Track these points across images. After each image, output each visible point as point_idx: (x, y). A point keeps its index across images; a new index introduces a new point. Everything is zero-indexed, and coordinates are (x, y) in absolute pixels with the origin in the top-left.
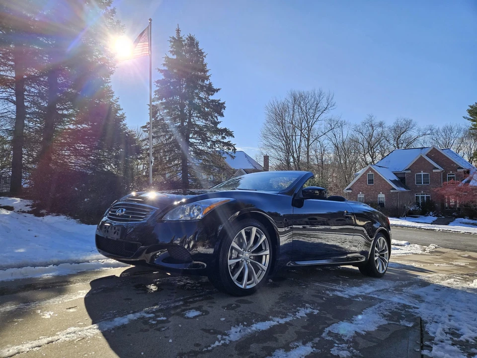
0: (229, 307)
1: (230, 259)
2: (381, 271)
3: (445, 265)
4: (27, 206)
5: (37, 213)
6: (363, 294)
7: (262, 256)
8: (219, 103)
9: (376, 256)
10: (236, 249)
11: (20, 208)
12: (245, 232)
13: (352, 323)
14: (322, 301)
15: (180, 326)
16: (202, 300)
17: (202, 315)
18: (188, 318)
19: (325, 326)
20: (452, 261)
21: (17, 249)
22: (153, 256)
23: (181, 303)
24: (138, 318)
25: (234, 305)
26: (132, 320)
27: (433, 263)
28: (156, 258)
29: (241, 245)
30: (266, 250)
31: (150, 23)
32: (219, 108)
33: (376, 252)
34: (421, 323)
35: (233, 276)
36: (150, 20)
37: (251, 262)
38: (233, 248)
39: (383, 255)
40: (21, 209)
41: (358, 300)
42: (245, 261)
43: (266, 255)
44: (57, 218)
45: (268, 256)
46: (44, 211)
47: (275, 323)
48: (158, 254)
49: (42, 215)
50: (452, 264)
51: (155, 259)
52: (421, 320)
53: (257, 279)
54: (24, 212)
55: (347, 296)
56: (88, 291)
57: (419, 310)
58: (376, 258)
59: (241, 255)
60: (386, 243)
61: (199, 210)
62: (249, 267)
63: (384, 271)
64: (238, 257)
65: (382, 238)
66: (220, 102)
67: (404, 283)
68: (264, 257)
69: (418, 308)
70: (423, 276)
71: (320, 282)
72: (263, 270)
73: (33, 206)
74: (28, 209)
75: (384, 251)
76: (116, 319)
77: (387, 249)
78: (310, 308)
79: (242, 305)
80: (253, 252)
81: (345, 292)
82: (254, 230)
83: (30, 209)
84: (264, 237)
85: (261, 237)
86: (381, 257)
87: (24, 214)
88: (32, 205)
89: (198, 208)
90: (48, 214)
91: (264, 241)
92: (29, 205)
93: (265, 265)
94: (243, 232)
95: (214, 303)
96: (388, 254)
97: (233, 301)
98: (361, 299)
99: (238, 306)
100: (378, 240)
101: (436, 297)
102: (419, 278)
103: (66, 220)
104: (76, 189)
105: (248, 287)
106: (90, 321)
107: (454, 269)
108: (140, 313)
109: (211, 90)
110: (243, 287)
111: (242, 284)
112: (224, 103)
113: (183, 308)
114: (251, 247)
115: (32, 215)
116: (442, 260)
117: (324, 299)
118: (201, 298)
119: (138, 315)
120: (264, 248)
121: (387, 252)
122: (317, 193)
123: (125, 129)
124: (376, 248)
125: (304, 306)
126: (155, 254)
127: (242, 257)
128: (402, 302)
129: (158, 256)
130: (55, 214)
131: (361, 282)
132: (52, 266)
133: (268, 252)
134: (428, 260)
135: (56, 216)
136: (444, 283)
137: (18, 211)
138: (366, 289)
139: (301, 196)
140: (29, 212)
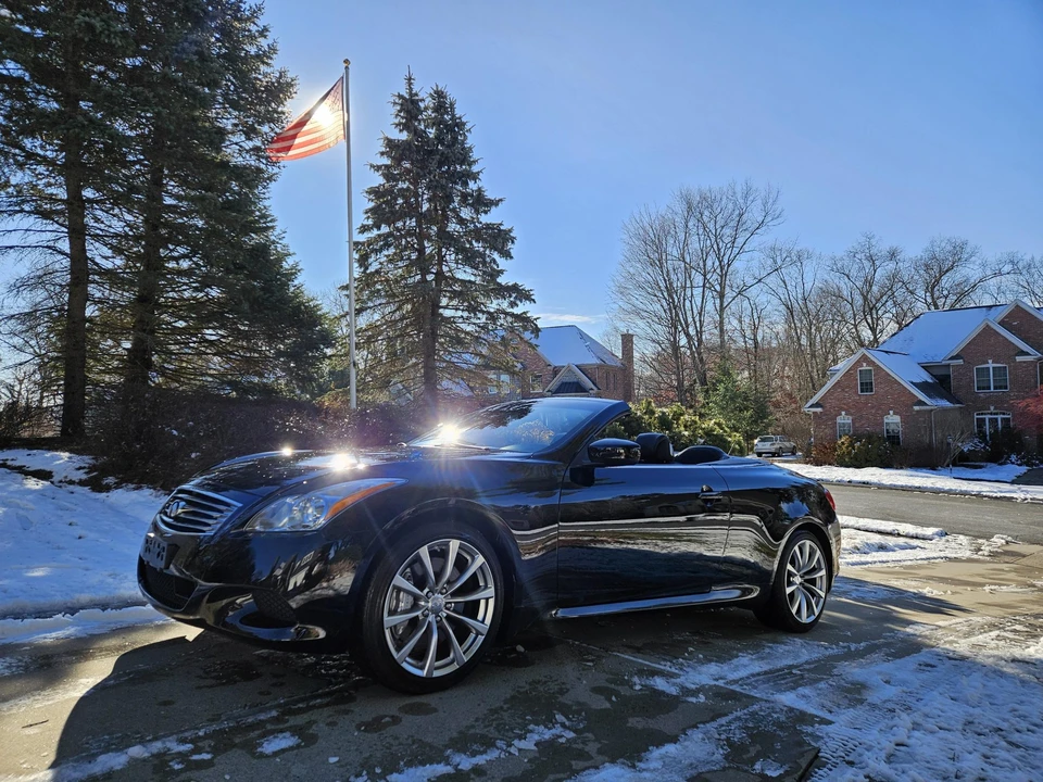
0: (374, 726)
1: (392, 613)
2: (805, 619)
3: (1013, 588)
4: (80, 468)
5: (96, 485)
6: (721, 683)
7: (478, 602)
8: (500, 230)
9: (790, 584)
10: (408, 592)
11: (65, 475)
12: (430, 552)
13: (634, 767)
14: (608, 705)
15: (227, 777)
16: (327, 705)
17: (298, 746)
18: (262, 756)
19: (562, 776)
20: (1034, 578)
21: (29, 568)
22: (228, 605)
23: (274, 713)
24: (153, 755)
25: (387, 719)
26: (137, 759)
27: (983, 585)
28: (233, 609)
29: (420, 582)
30: (486, 587)
31: (347, 68)
32: (499, 239)
33: (790, 574)
34: (810, 764)
35: (398, 649)
36: (346, 61)
37: (448, 618)
38: (399, 590)
39: (813, 582)
40: (66, 477)
41: (694, 700)
42: (431, 618)
43: (487, 599)
44: (134, 495)
45: (492, 602)
46: (111, 480)
47: (449, 769)
48: (238, 601)
49: (108, 489)
50: (1034, 586)
51: (231, 613)
52: (816, 757)
53: (462, 653)
54: (71, 482)
55: (673, 691)
56: (99, 681)
57: (829, 728)
58: (789, 590)
59: (423, 603)
60: (818, 552)
61: (319, 508)
62: (441, 629)
63: (813, 618)
64: (415, 606)
65: (808, 543)
66: (502, 228)
67: (853, 647)
68: (483, 603)
69: (830, 723)
70: (924, 625)
71: (638, 650)
72: (478, 633)
73: (91, 469)
74: (82, 475)
75: (814, 570)
76: (102, 758)
77: (823, 566)
78: (563, 725)
79: (408, 719)
80: (454, 595)
81: (678, 676)
82: (454, 545)
83: (84, 477)
84: (480, 560)
85: (473, 559)
86: (806, 584)
87: (71, 487)
88: (89, 468)
89: (318, 504)
90: (118, 486)
91: (481, 567)
92: (84, 468)
93: (483, 622)
94: (424, 552)
95: (347, 712)
96: (824, 579)
97: (391, 706)
98: (702, 698)
99: (396, 720)
100: (796, 548)
101: (905, 689)
102: (909, 630)
103: (153, 498)
104: (175, 432)
105: (436, 674)
106: (52, 758)
107: (1026, 601)
108: (164, 743)
109: (481, 202)
110: (424, 673)
111: (422, 668)
112: (510, 231)
113: (269, 727)
114: (449, 582)
115: (87, 489)
116: (1012, 576)
117: (614, 699)
118: (326, 700)
119: (157, 746)
120: (482, 584)
121: (823, 572)
122: (620, 454)
123: (297, 296)
124: (789, 567)
125: (549, 722)
126: (234, 602)
127: (423, 606)
128: (801, 705)
129: (240, 605)
130: (133, 486)
131: (739, 650)
132: (60, 615)
133: (491, 591)
134: (979, 575)
135: (134, 489)
136: (962, 647)
137: (61, 482)
138: (736, 668)
139: (587, 462)
140: (82, 483)
